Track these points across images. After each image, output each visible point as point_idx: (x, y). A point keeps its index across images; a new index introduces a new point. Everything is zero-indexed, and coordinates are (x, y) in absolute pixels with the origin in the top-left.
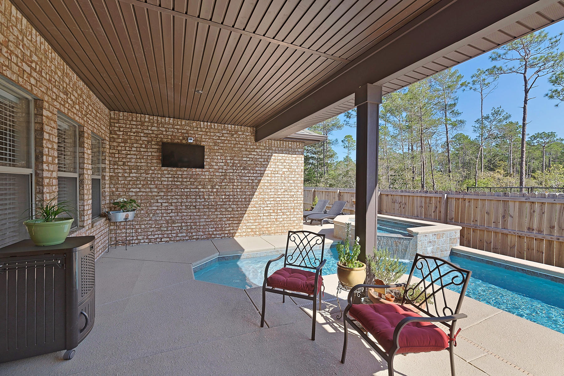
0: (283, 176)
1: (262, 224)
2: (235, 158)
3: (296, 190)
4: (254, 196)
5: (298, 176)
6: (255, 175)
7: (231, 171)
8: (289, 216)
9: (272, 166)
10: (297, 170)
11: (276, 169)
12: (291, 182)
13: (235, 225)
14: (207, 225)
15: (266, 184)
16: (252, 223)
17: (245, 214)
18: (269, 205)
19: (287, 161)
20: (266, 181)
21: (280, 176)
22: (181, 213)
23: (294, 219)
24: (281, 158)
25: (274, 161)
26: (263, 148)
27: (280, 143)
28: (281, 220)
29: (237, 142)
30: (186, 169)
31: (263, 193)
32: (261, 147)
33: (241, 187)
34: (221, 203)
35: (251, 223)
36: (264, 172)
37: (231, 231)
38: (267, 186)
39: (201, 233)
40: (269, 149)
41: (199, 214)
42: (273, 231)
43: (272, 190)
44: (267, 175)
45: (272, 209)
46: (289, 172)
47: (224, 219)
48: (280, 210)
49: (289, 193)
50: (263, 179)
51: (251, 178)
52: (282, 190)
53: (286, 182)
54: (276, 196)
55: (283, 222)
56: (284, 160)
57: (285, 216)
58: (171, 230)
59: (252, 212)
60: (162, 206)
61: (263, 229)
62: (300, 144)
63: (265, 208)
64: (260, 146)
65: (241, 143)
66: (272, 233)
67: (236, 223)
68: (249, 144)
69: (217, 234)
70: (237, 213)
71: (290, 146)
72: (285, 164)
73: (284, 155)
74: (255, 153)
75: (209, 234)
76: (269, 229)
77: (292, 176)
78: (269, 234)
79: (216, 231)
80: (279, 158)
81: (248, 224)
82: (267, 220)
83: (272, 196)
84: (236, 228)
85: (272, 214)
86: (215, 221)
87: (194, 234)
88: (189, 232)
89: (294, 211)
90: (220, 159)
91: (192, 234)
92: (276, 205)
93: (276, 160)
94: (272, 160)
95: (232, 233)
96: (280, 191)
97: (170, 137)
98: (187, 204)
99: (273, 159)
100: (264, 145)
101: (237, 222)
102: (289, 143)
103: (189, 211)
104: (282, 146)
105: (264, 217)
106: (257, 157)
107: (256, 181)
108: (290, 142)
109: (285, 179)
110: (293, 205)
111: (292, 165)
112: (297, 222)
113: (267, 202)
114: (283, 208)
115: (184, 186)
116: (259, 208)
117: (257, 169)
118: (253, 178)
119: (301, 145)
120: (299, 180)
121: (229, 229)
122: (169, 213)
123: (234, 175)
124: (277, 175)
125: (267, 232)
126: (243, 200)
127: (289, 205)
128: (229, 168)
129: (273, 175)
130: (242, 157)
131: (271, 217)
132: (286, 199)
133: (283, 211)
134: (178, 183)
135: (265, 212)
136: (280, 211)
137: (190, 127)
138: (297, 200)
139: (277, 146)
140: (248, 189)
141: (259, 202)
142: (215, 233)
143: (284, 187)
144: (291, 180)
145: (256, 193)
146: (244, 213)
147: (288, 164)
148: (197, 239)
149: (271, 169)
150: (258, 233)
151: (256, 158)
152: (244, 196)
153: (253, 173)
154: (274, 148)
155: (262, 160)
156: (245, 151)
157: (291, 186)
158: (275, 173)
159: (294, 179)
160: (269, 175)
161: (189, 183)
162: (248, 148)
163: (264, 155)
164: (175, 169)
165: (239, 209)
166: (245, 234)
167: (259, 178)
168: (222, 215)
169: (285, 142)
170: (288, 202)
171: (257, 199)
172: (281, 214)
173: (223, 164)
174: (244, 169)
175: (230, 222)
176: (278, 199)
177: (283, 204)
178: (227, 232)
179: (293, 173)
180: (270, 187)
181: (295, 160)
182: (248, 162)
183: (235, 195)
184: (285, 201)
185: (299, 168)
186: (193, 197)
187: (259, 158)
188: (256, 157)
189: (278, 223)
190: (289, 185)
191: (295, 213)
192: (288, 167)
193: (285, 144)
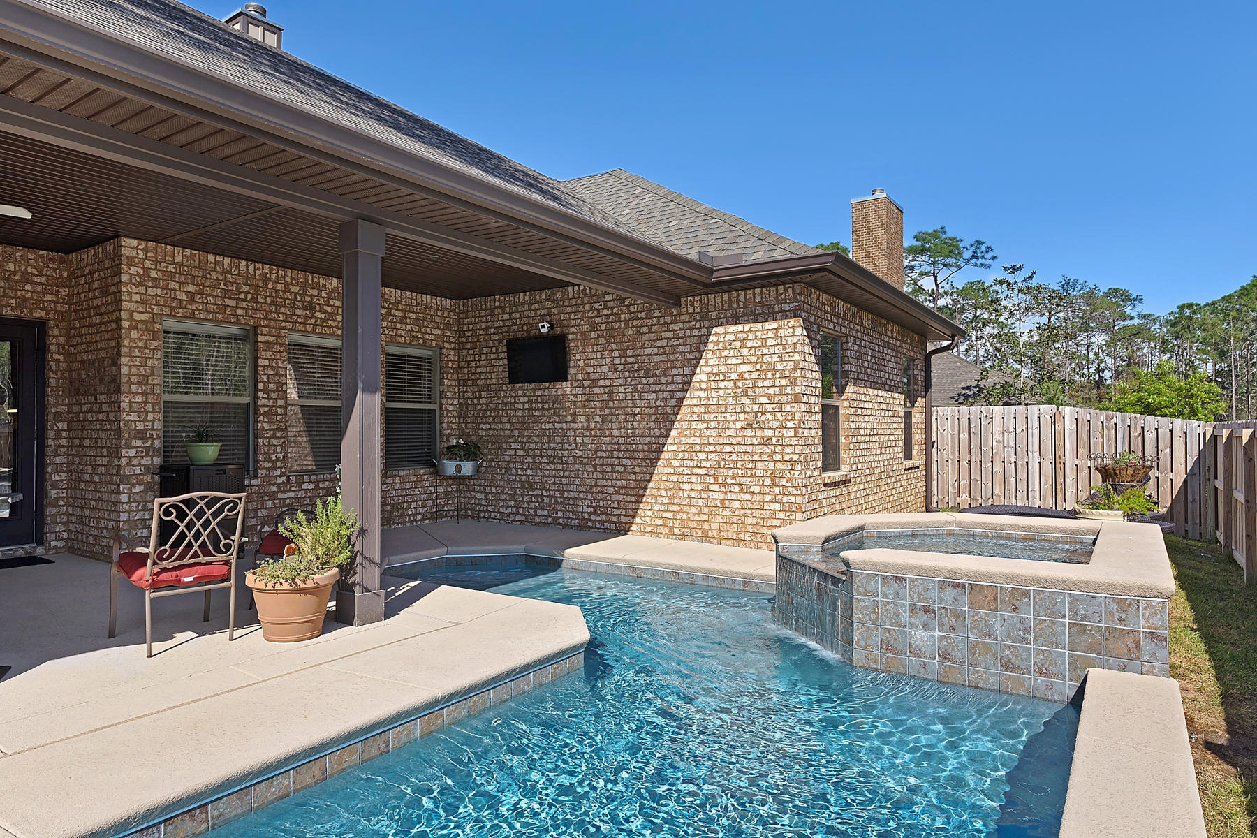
0: (740, 384)
1: (687, 509)
2: (629, 353)
3: (778, 424)
4: (670, 440)
5: (783, 382)
6: (669, 388)
7: (622, 381)
8: (759, 497)
9: (711, 362)
10: (779, 366)
11: (721, 368)
12: (764, 400)
13: (630, 506)
14: (581, 499)
15: (696, 410)
16: (664, 504)
17: (649, 481)
18: (704, 464)
19: (749, 344)
20: (695, 401)
21: (731, 385)
22: (541, 469)
23: (772, 506)
24: (732, 337)
25: (716, 348)
26: (688, 318)
27: (729, 297)
28: (737, 504)
29: (632, 315)
30: (547, 384)
31: (688, 432)
32: (683, 317)
33: (642, 418)
34: (604, 454)
35: (662, 504)
36: (691, 378)
37: (623, 519)
38: (699, 414)
39: (571, 515)
40: (703, 319)
41: (566, 474)
42: (715, 533)
43: (713, 424)
44: (696, 385)
45: (712, 472)
46: (758, 373)
47: (610, 490)
48: (734, 477)
49: (759, 433)
50: (688, 396)
51: (660, 395)
52: (739, 425)
53: (748, 401)
54: (722, 440)
55: (743, 512)
56: (742, 342)
57: (748, 497)
58: (528, 502)
59: (664, 478)
60: (515, 455)
61: (689, 522)
62: (786, 289)
63: (695, 471)
64: (680, 314)
65: (639, 315)
66: (713, 537)
67: (633, 502)
68: (655, 315)
69: (596, 521)
70: (633, 477)
71: (758, 299)
72: (745, 351)
73: (740, 327)
74: (670, 335)
75: (583, 518)
76: (706, 526)
77: (766, 383)
78: (707, 540)
79: (594, 513)
80: (729, 337)
81: (657, 507)
82: (700, 502)
83: (711, 440)
84: (631, 513)
85: (712, 487)
86: (593, 492)
87: (560, 514)
88: (553, 510)
89: (773, 485)
90: (601, 358)
91: (557, 514)
92: (723, 463)
93: (721, 344)
94: (710, 346)
95: (624, 523)
96: (731, 425)
97: (525, 328)
98: (549, 453)
99: (713, 342)
100: (690, 310)
101: (633, 499)
102: (754, 294)
103: (553, 467)
104: (735, 305)
105: (694, 494)
106: (675, 343)
107: (673, 402)
108: (757, 291)
109: (745, 394)
110: (771, 465)
111: (765, 351)
112: (782, 515)
113: (699, 454)
114: (740, 472)
115: (545, 418)
116: (681, 469)
117: (674, 371)
118: (666, 395)
119: (790, 291)
120: (787, 394)
121: (618, 512)
122: (526, 470)
123: (627, 390)
124: (722, 385)
125: (700, 533)
126: (646, 448)
127: (759, 465)
128: (617, 375)
129: (713, 383)
130: (643, 347)
131: (710, 494)
132: (749, 449)
133: (741, 480)
134: (537, 413)
135: (694, 479)
136: (734, 482)
137: (553, 301)
138: (782, 453)
139: (723, 306)
140: (655, 422)
141: (681, 455)
142: (593, 517)
143: (742, 416)
144: (763, 395)
145: (673, 433)
146: (648, 478)
147: (752, 351)
148: (565, 526)
149: (708, 369)
150: (677, 531)
151: (673, 346)
152: (648, 439)
153: (667, 383)
154: (713, 315)
155: (687, 348)
156: (649, 333)
157: (764, 413)
158: (717, 378)
159: (771, 391)
160: (704, 386)
161: (552, 411)
162: (655, 325)
163: (689, 337)
164: (532, 386)
165: (637, 469)
166: (649, 529)
167: (680, 395)
168: (606, 479)
169: (742, 294)
170: (756, 457)
171: (674, 448)
172: (737, 489)
173: (605, 369)
174: (647, 375)
175: (621, 497)
176: (728, 449)
177: (741, 463)
178: (614, 519)
179: (770, 376)
180: (706, 417)
181: (776, 336)
182: (655, 357)
183: (628, 438)
184: (747, 455)
185: (787, 359)
186: (559, 439)
187: (679, 345)
188: (671, 343)
189: (728, 512)
190: (756, 408)
191: (777, 490)
192: (754, 359)
193: (742, 299)
